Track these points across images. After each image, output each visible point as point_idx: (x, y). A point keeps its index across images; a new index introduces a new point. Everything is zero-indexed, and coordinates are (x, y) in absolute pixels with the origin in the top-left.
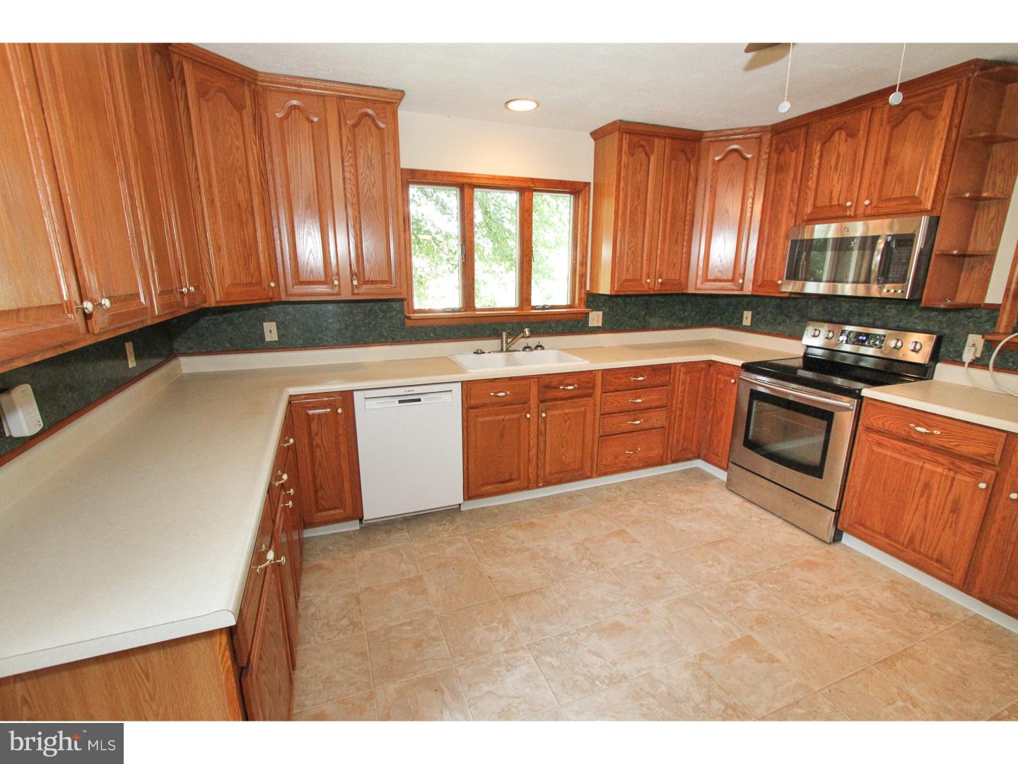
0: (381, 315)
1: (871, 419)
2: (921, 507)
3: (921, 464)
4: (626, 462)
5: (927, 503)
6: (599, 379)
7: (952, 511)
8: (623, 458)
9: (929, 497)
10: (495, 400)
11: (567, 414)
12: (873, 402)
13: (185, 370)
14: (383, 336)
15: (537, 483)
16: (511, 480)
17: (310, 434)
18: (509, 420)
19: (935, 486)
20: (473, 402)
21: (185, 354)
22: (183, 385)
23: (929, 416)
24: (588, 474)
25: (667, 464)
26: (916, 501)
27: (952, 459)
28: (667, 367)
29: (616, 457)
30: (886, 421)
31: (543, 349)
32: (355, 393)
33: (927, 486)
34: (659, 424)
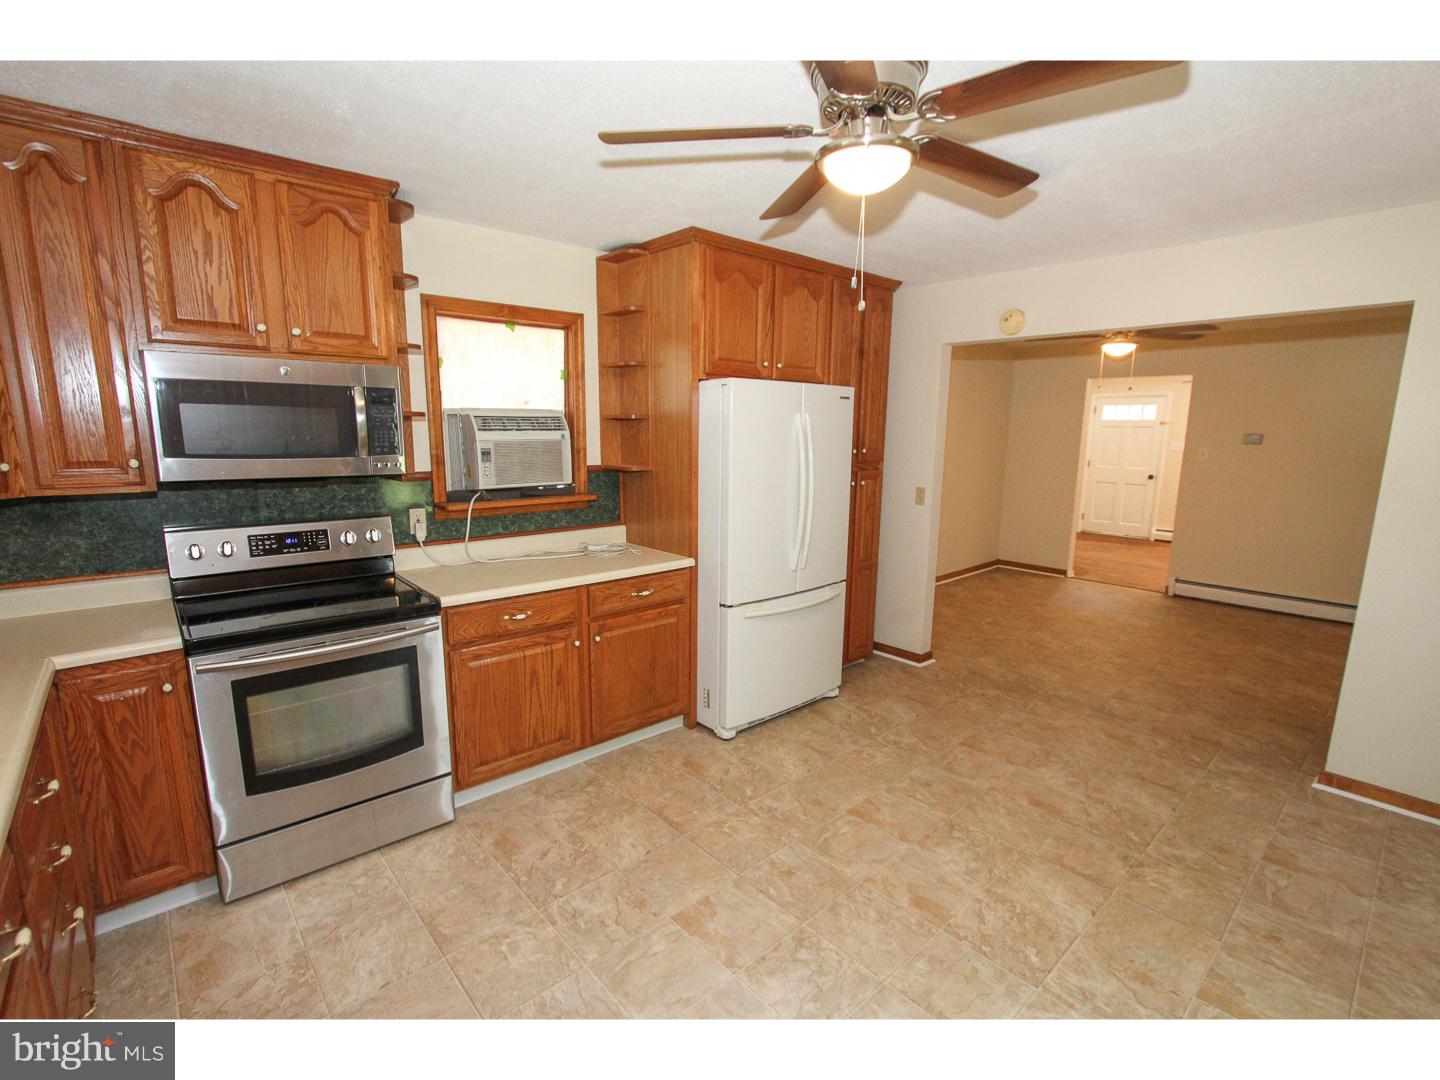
1: (461, 632)
2: (535, 698)
3: (522, 654)
5: (538, 690)
7: (558, 683)
9: (538, 684)
12: (456, 610)
19: (540, 668)
23: (517, 600)
26: (528, 695)
27: (546, 633)
30: (479, 626)
33: (534, 673)
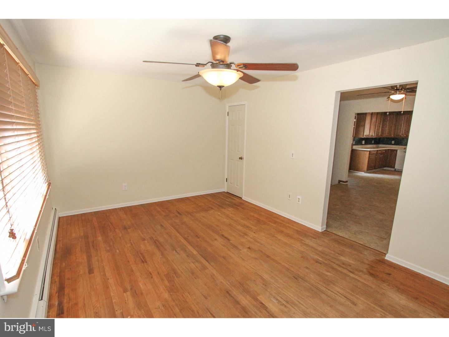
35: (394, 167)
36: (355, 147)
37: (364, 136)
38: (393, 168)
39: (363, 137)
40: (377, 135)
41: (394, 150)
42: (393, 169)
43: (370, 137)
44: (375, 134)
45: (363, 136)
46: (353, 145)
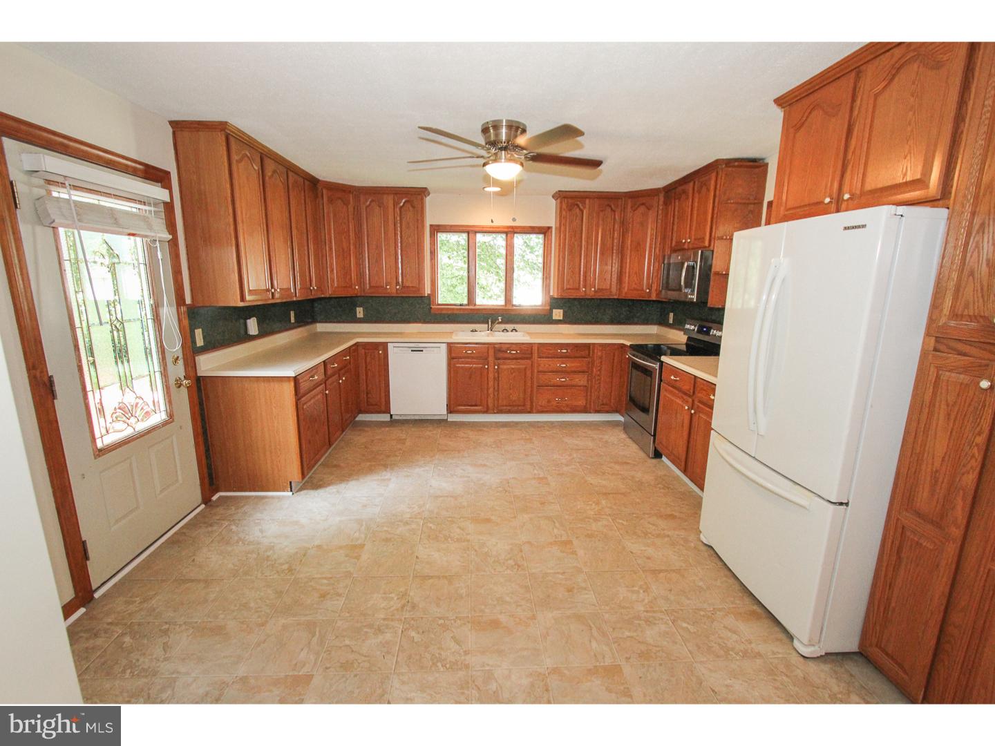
0: (418, 306)
4: (557, 406)
6: (535, 349)
8: (555, 403)
10: (466, 355)
11: (513, 369)
13: (319, 330)
14: (418, 318)
15: (493, 410)
16: (476, 405)
17: (366, 362)
18: (475, 368)
20: (453, 355)
21: (320, 322)
22: (316, 337)
24: (529, 410)
25: (590, 413)
28: (587, 346)
29: (549, 401)
31: (516, 331)
32: (389, 344)
34: (582, 383)
35: (387, 410)
36: (209, 364)
37: (248, 298)
38: (384, 412)
39: (241, 304)
40: (306, 287)
41: (376, 346)
42: (385, 418)
43: (278, 298)
44: (298, 286)
45: (243, 299)
46: (191, 352)
